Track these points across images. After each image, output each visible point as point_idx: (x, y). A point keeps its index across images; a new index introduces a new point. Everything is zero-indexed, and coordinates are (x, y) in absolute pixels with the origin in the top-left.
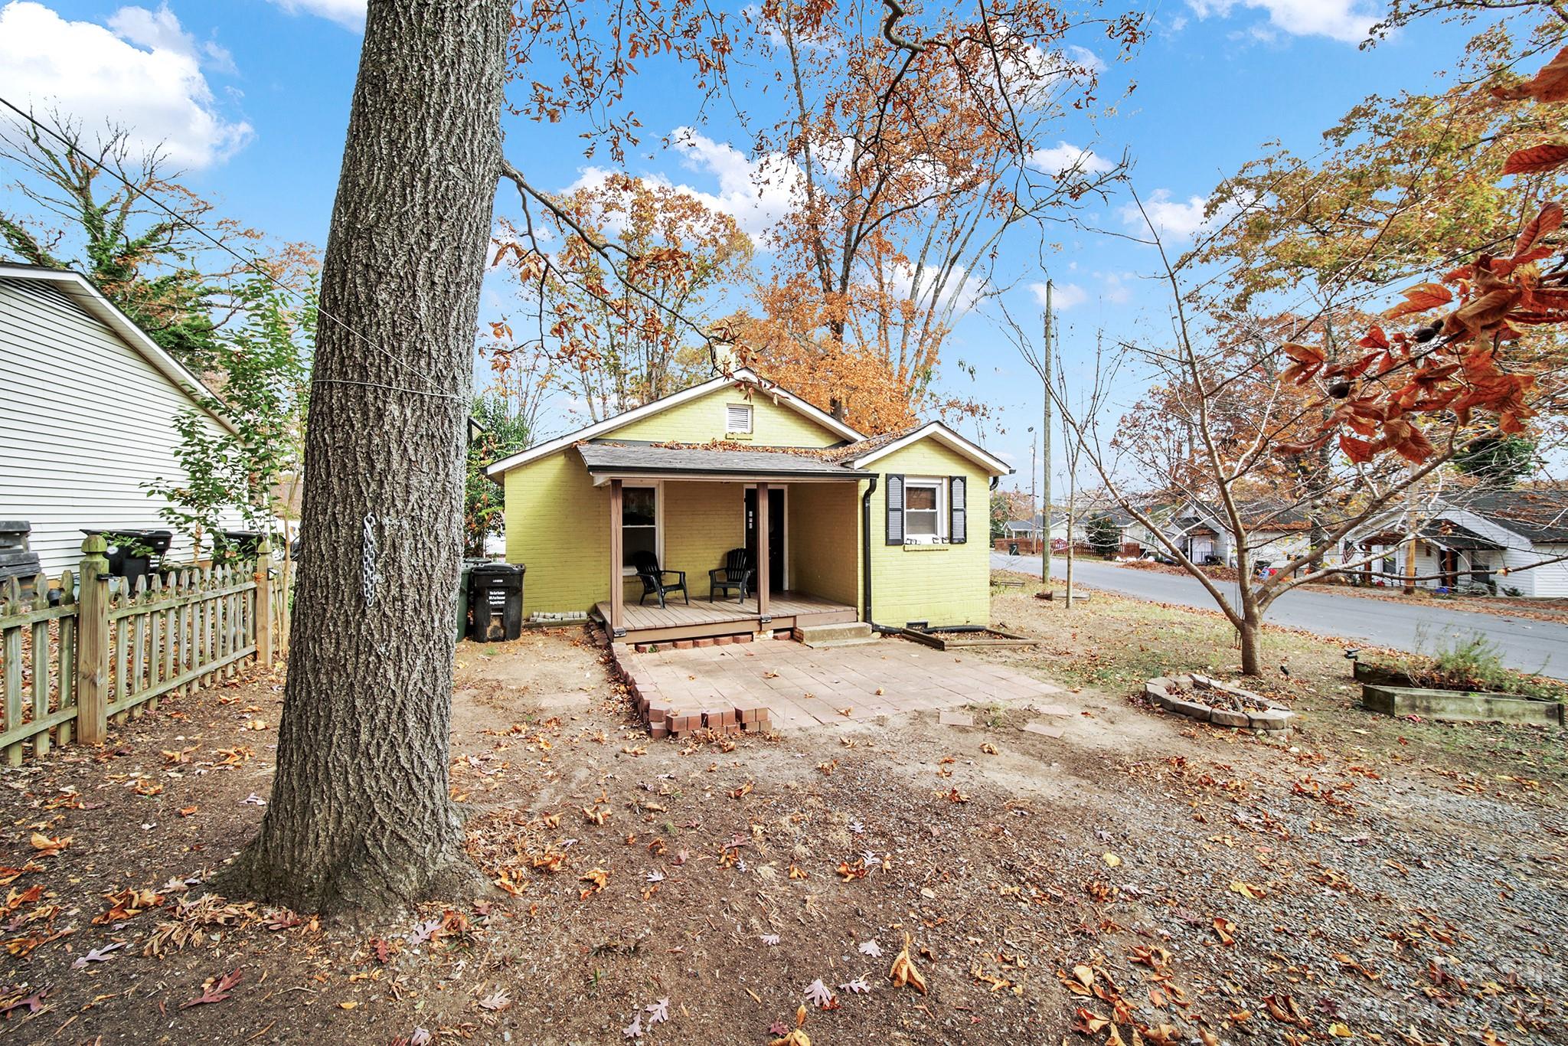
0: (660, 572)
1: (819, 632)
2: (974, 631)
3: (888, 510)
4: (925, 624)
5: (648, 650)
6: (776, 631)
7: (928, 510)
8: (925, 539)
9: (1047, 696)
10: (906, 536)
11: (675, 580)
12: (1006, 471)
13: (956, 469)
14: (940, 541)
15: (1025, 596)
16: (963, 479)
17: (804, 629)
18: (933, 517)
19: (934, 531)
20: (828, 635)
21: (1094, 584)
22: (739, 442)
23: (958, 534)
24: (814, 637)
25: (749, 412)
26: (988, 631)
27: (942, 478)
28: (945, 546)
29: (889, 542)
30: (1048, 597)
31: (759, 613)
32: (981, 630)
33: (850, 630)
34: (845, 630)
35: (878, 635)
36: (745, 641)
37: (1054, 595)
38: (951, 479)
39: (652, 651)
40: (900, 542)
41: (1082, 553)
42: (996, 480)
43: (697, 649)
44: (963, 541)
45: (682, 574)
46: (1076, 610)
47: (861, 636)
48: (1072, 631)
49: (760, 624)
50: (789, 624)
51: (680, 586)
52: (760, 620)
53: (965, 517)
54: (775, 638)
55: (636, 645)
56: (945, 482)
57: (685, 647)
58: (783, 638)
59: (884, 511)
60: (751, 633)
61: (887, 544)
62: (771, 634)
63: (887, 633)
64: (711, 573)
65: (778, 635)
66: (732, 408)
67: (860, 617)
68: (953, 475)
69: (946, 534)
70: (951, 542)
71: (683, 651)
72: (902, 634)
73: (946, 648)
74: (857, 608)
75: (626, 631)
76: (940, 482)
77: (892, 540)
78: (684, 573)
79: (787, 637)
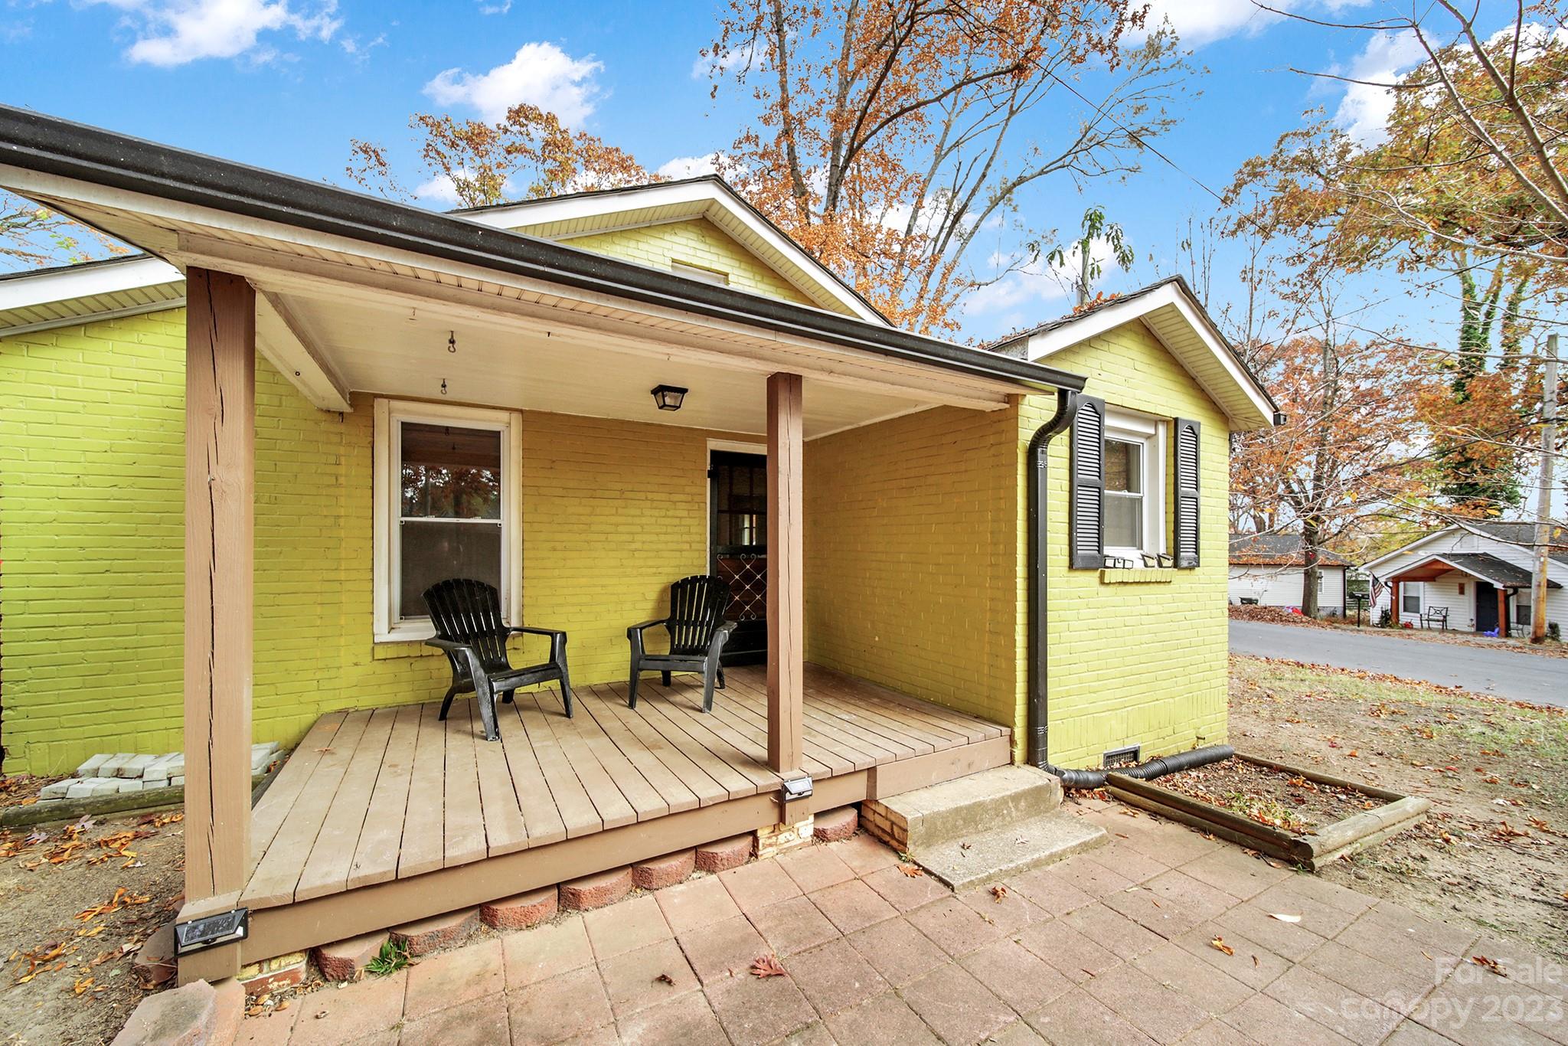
0: (504, 633)
2: (1217, 758)
3: (1075, 484)
5: (358, 968)
6: (821, 817)
7: (1128, 493)
10: (1107, 550)
11: (538, 651)
13: (1181, 403)
14: (1157, 562)
17: (897, 805)
18: (1138, 512)
19: (1144, 540)
23: (1187, 547)
28: (1156, 574)
29: (1074, 563)
31: (772, 763)
36: (733, 863)
38: (1176, 426)
39: (386, 966)
40: (1096, 562)
43: (574, 922)
44: (1196, 562)
45: (558, 639)
49: (780, 805)
50: (855, 792)
51: (553, 669)
52: (778, 789)
54: (820, 836)
55: (315, 952)
56: (1163, 433)
57: (526, 923)
58: (841, 836)
59: (1066, 484)
60: (752, 835)
61: (1073, 568)
62: (807, 829)
63: (1074, 786)
64: (631, 633)
65: (827, 828)
67: (1019, 752)
68: (1178, 415)
69: (1164, 548)
70: (1176, 565)
71: (517, 942)
72: (1111, 788)
73: (1318, 863)
74: (1011, 726)
75: (247, 916)
76: (1151, 431)
77: (1084, 557)
78: (564, 634)
79: (853, 826)
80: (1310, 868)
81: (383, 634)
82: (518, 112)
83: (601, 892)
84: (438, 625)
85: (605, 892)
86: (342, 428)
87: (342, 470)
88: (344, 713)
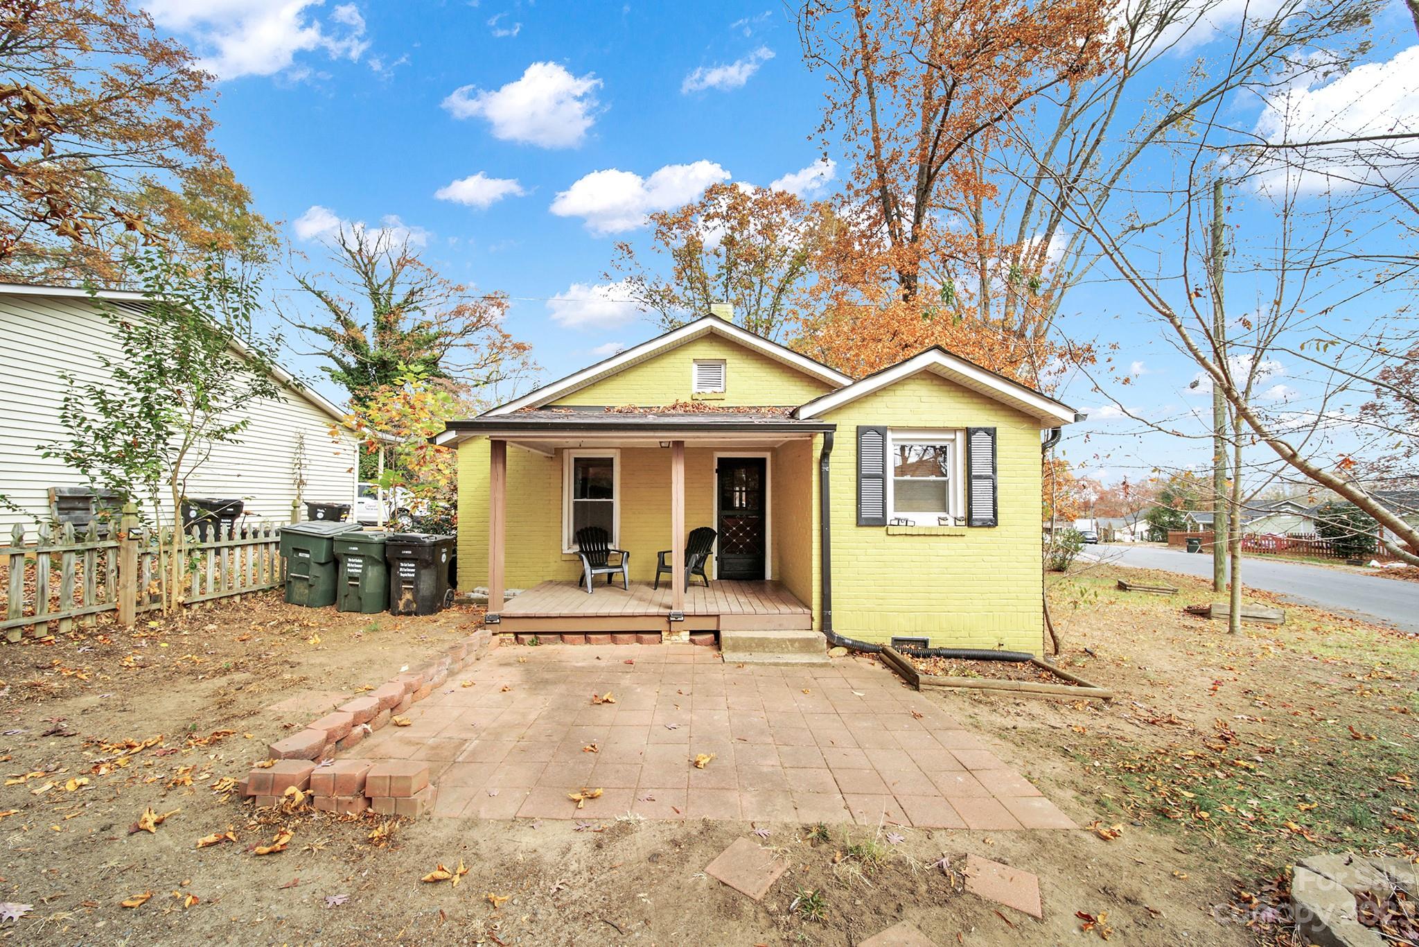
0: (607, 552)
1: (745, 640)
2: (1009, 659)
3: (860, 477)
4: (925, 643)
5: (526, 642)
6: (692, 633)
7: (933, 478)
8: (926, 519)
9: (1027, 834)
10: (891, 514)
12: (1070, 417)
13: (978, 417)
14: (951, 522)
15: (1164, 609)
16: (992, 432)
17: (728, 634)
18: (942, 489)
19: (945, 508)
20: (758, 646)
21: (1308, 598)
22: (707, 403)
23: (982, 510)
24: (736, 646)
25: (723, 367)
26: (1037, 665)
27: (955, 430)
28: (959, 531)
29: (861, 522)
30: (1205, 614)
31: (669, 607)
32: (1023, 661)
33: (792, 641)
34: (784, 640)
35: (841, 651)
36: (650, 642)
37: (1213, 611)
38: (969, 433)
39: (533, 643)
40: (881, 522)
41: (1309, 554)
42: (1056, 433)
43: (588, 646)
44: (993, 523)
45: (625, 555)
46: (1247, 637)
47: (808, 652)
48: (1218, 675)
49: (670, 622)
50: (710, 625)
51: (620, 568)
52: (669, 616)
53: (995, 488)
54: (692, 641)
55: (516, 634)
56: (960, 437)
57: (573, 643)
58: (701, 643)
59: (854, 477)
60: (660, 632)
61: (858, 524)
62: (686, 636)
63: (856, 649)
64: (660, 554)
65: (696, 638)
66: (702, 364)
67: (816, 624)
68: (972, 425)
69: (961, 512)
70: (971, 524)
71: (568, 647)
72: (882, 655)
73: (921, 686)
74: (811, 609)
75: (501, 617)
76: (952, 437)
77: (867, 519)
78: (628, 553)
79: (709, 642)
80: (917, 689)
81: (566, 551)
82: (711, 190)
83: (598, 640)
84: (581, 547)
85: (598, 639)
86: (551, 463)
87: (552, 480)
88: (551, 581)
